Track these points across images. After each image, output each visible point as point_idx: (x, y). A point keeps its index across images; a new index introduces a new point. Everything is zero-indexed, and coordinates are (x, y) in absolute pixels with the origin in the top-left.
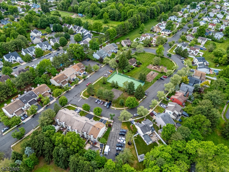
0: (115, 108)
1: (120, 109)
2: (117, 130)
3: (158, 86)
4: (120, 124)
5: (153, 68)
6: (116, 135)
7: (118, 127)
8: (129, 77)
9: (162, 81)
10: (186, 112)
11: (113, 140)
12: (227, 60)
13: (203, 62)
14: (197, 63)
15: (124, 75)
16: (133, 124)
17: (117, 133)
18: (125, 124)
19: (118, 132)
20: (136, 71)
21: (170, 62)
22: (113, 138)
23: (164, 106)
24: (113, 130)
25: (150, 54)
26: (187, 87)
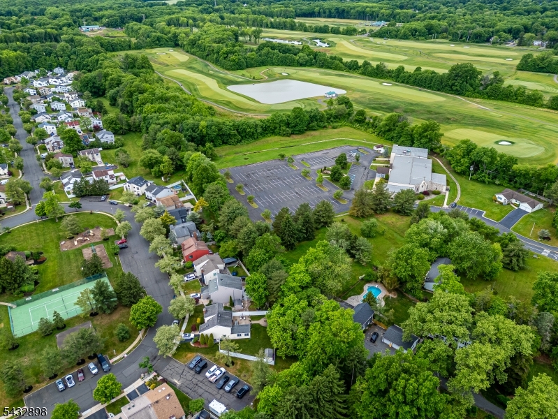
0: (124, 354)
1: (134, 348)
2: (184, 374)
3: (134, 262)
4: (172, 362)
5: (76, 243)
6: (194, 380)
7: (176, 369)
8: (54, 290)
9: (126, 250)
10: (227, 257)
11: (203, 391)
12: (172, 164)
13: (145, 185)
14: (137, 190)
15: (35, 296)
16: (192, 339)
17: (191, 378)
18: (181, 353)
19: (189, 374)
20: (49, 271)
21: (92, 216)
22: (196, 388)
23: (191, 275)
24: (176, 381)
25: (27, 226)
26: (183, 227)
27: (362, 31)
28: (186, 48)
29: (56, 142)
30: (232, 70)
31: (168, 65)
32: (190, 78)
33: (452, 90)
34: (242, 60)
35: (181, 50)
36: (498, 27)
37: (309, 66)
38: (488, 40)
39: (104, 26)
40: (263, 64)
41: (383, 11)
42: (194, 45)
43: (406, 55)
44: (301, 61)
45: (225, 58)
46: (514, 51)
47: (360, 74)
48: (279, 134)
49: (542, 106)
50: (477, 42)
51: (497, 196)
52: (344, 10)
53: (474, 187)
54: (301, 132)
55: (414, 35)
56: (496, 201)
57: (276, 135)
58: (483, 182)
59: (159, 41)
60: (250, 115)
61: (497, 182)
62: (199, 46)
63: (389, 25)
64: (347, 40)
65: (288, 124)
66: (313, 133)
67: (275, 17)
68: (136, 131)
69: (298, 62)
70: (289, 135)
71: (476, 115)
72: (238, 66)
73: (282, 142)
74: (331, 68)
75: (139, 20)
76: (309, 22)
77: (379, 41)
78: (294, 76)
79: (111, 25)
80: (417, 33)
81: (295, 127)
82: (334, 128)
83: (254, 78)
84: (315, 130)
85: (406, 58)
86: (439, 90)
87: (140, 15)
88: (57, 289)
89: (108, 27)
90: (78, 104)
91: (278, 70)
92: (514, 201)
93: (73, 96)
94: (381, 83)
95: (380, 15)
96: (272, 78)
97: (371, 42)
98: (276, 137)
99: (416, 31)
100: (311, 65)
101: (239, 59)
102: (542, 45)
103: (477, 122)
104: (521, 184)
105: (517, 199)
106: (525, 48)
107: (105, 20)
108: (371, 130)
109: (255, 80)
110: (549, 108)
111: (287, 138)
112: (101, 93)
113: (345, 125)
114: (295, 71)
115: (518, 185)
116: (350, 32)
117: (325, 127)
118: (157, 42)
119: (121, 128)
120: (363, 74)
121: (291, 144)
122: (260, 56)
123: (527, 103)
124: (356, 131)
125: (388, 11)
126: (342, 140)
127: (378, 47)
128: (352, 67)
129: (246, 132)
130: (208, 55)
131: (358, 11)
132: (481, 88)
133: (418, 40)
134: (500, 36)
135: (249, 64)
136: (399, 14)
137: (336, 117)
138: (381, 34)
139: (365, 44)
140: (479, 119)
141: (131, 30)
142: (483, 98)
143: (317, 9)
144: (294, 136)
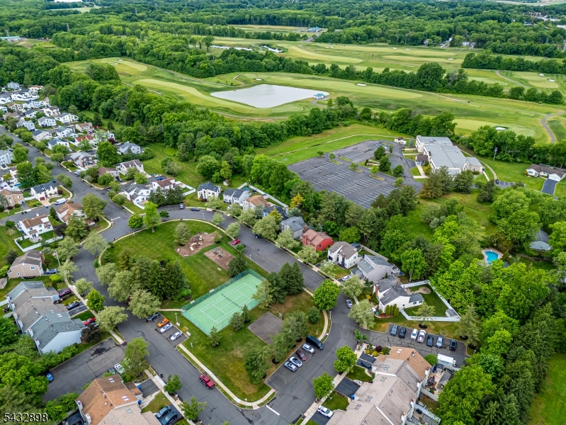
0: (325, 333)
1: (329, 327)
2: (391, 340)
3: (264, 258)
4: (372, 334)
5: (192, 249)
7: (380, 338)
8: (211, 291)
9: (247, 248)
10: (352, 243)
12: (230, 169)
15: (197, 300)
16: (375, 312)
17: (399, 342)
21: (186, 223)
25: (127, 239)
26: (294, 222)
27: (303, 37)
28: (137, 57)
29: (86, 157)
30: (203, 77)
31: (130, 76)
32: (166, 87)
33: (424, 87)
34: (212, 67)
35: (131, 60)
36: (427, 31)
37: (276, 71)
38: (422, 43)
39: (25, 36)
40: (230, 70)
41: (314, 17)
42: (146, 54)
43: (359, 58)
44: (268, 67)
45: (192, 66)
46: (449, 51)
47: (330, 76)
48: (301, 135)
49: (504, 97)
50: (414, 45)
51: (528, 171)
52: (275, 17)
53: (502, 166)
54: (319, 131)
55: (356, 39)
56: (527, 175)
57: (298, 135)
58: (507, 161)
59: (104, 51)
60: (257, 119)
61: (519, 160)
62: (153, 55)
63: (328, 31)
64: (296, 45)
65: (307, 125)
66: (329, 131)
67: (214, 25)
68: (155, 141)
69: (266, 68)
70: (309, 135)
71: (459, 107)
72: (208, 73)
73: (308, 142)
74: (300, 72)
75: (65, 29)
76: (246, 28)
77: (327, 46)
78: (268, 80)
79: (33, 35)
80: (359, 38)
81: (314, 127)
82: (346, 126)
83: (232, 85)
84: (330, 129)
85: (360, 61)
86: (411, 88)
87: (63, 23)
88: (213, 290)
89: (29, 37)
90: (68, 118)
91: (250, 76)
92: (542, 174)
93: (55, 111)
94: (356, 84)
95: (312, 22)
96: (249, 84)
97: (320, 47)
98: (299, 138)
99: (357, 36)
100: (279, 70)
101: (209, 67)
102: (470, 45)
103: (465, 113)
104: (539, 159)
105: (544, 172)
106: (457, 48)
107: (25, 31)
108: (380, 125)
109: (233, 87)
110: (510, 98)
111: (309, 138)
112: (83, 106)
113: (353, 123)
114: (267, 76)
115: (537, 161)
116: (293, 38)
117: (337, 125)
118: (102, 52)
119: (142, 139)
120: (334, 76)
121: (318, 143)
122: (227, 62)
123: (492, 96)
124: (367, 127)
125: (319, 18)
126: (360, 136)
127: (329, 51)
128: (320, 70)
129: (273, 134)
130: (168, 64)
131: (289, 18)
132: (449, 84)
133: (361, 44)
134: (433, 39)
135: (218, 71)
136: (329, 20)
137: (342, 116)
138: (324, 39)
139: (316, 50)
140: (465, 110)
141: (62, 40)
142: (453, 93)
143: (247, 16)
144: (314, 135)
